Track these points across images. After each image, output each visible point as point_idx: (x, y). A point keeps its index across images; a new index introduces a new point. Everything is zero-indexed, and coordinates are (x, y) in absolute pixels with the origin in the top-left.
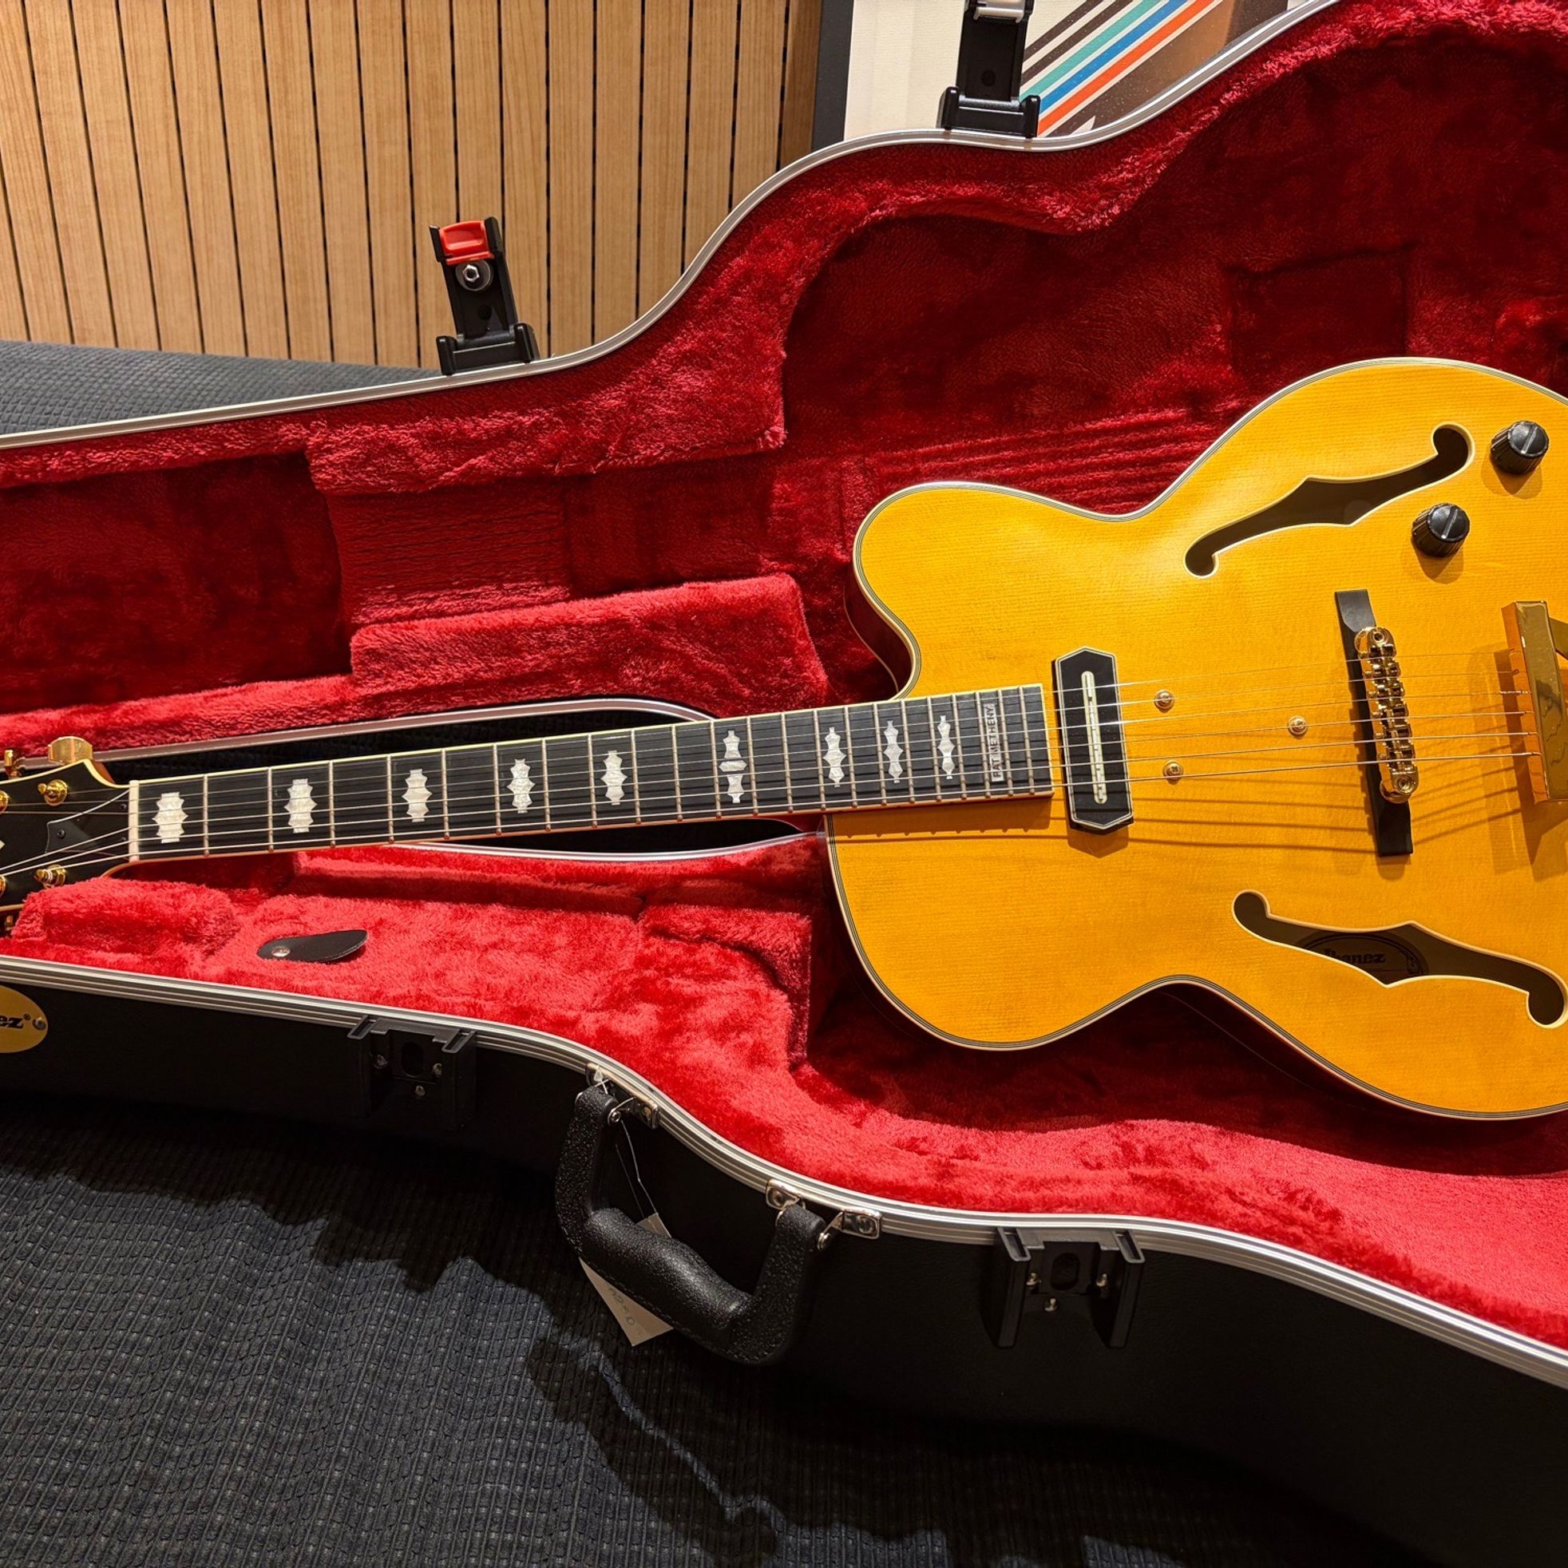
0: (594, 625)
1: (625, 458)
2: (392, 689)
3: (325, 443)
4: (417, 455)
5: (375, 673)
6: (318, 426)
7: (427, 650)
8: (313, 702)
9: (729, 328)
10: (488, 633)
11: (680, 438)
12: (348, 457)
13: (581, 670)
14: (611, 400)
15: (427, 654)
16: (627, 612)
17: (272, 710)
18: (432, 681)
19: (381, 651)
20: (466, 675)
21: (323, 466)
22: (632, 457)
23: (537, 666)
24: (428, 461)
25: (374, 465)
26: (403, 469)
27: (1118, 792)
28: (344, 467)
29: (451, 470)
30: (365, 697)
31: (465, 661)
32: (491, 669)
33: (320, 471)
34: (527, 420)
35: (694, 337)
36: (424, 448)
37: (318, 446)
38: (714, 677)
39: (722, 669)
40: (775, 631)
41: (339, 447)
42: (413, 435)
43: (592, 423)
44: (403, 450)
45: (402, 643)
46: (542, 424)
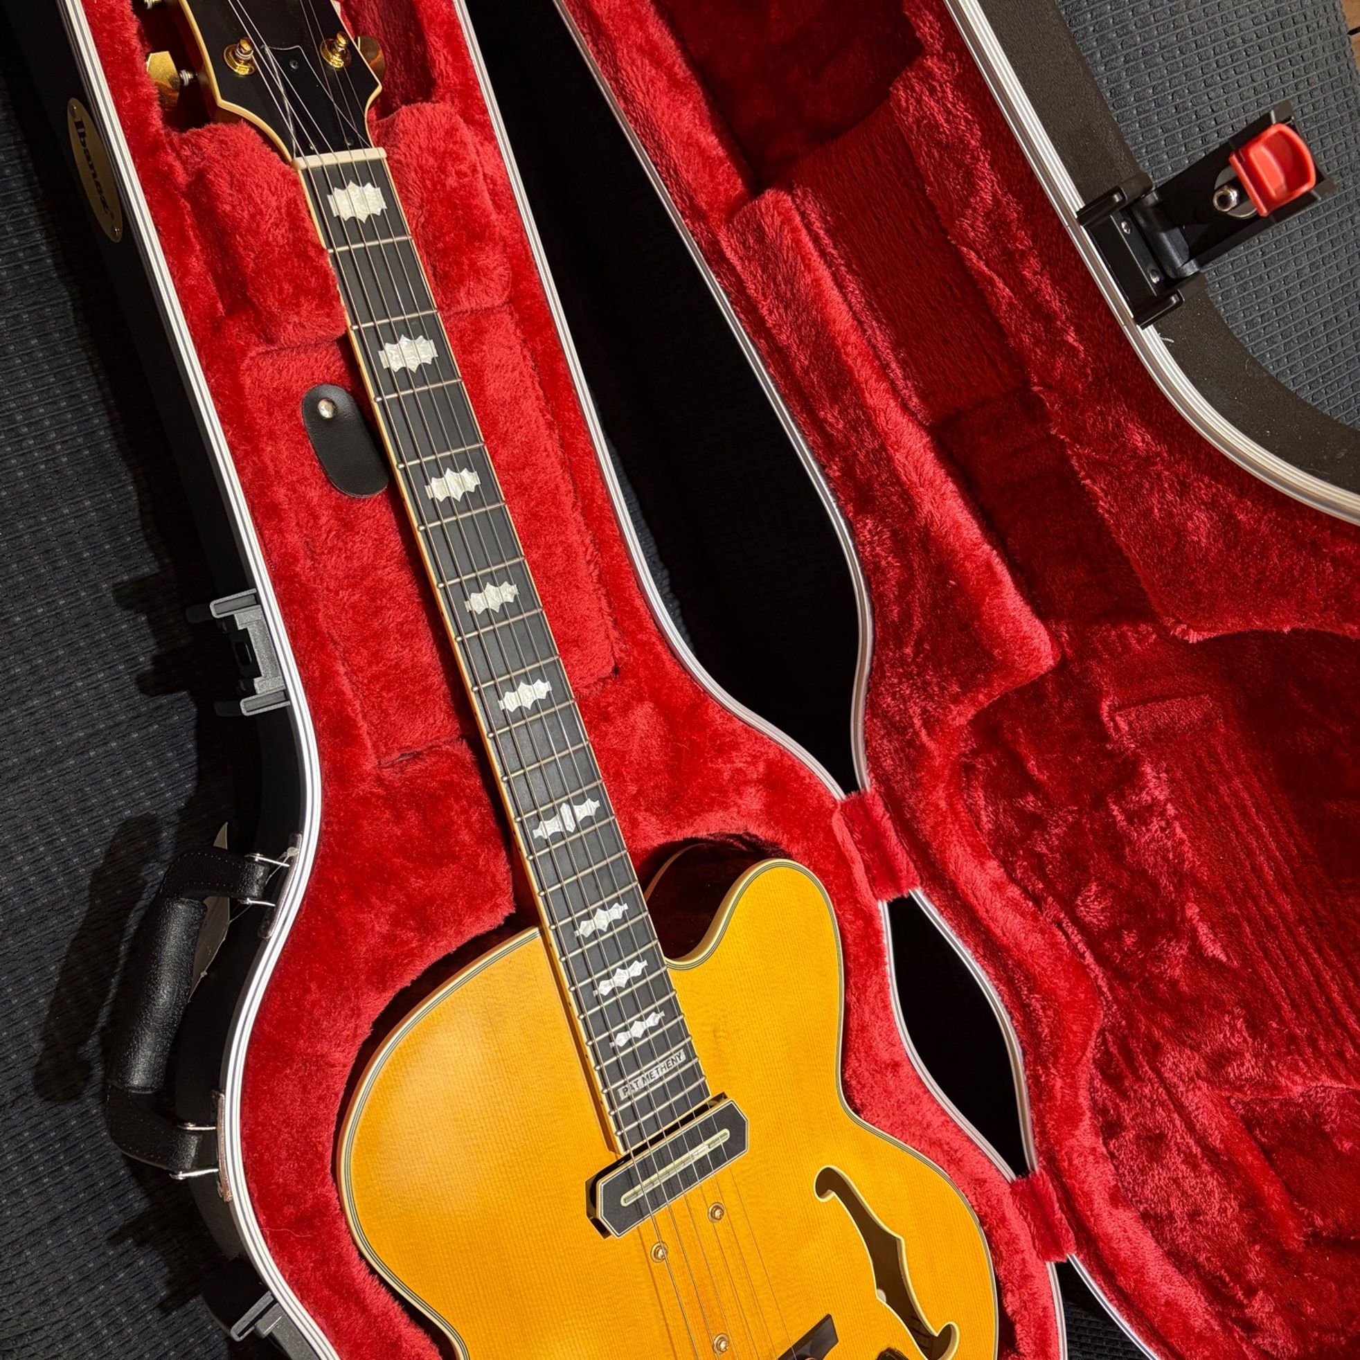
0: (898, 478)
1: (1081, 466)
2: (739, 268)
3: (938, 81)
4: (974, 210)
5: (745, 241)
6: (952, 63)
7: (793, 294)
8: (688, 183)
9: (1288, 563)
10: (838, 359)
11: (1132, 529)
12: (936, 121)
13: (848, 471)
14: (1139, 439)
15: (789, 295)
16: (927, 507)
17: (660, 138)
18: (765, 312)
19: (768, 241)
20: (788, 347)
21: (913, 90)
22: (1088, 476)
23: (831, 425)
24: (973, 227)
25: (941, 157)
26: (954, 197)
27: (638, 1211)
28: (923, 118)
29: (980, 258)
30: (718, 242)
31: (801, 341)
32: (807, 373)
33: (906, 87)
34: (1071, 338)
35: (1258, 521)
36: (987, 215)
37: (931, 74)
38: (906, 617)
39: (917, 623)
40: (978, 671)
41: (941, 101)
42: (994, 195)
43: (1104, 420)
44: (973, 189)
45: (786, 262)
46: (1077, 357)
